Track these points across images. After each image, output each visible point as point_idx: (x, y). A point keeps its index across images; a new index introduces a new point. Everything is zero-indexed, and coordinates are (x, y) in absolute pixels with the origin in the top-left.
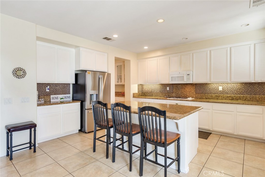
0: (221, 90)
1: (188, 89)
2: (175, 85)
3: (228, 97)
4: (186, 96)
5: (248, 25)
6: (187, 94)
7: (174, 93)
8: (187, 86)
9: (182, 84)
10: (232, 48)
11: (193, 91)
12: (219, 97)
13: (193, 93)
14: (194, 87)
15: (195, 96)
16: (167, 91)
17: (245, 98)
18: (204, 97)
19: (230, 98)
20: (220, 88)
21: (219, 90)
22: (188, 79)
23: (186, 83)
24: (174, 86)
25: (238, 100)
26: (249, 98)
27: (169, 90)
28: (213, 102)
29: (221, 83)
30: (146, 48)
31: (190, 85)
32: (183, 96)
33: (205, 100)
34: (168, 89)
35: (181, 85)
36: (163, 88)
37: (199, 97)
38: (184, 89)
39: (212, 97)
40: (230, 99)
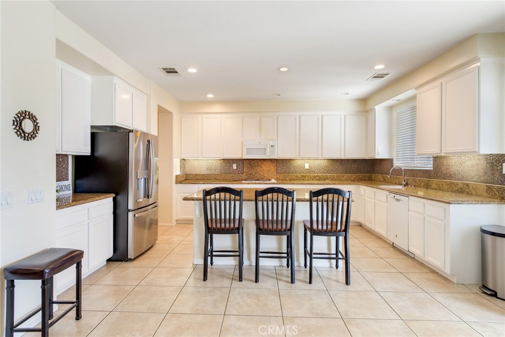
0: (308, 168)
1: (265, 167)
2: (247, 161)
3: (315, 177)
4: (263, 177)
5: (348, 94)
6: (265, 175)
7: (245, 174)
8: (265, 163)
9: (257, 159)
10: (323, 116)
11: (273, 170)
12: (305, 177)
13: (273, 172)
14: (275, 164)
15: (275, 177)
16: (234, 170)
17: (332, 178)
18: (288, 179)
19: (317, 178)
20: (307, 166)
21: (306, 168)
22: (272, 152)
23: (269, 158)
24: (245, 162)
25: (325, 180)
26: (336, 178)
27: (236, 168)
28: (308, 184)
29: (308, 160)
30: (210, 96)
31: (269, 161)
32: (258, 177)
33: (288, 182)
34: (235, 166)
35: (256, 161)
36: (226, 166)
37: (282, 178)
38: (261, 167)
39: (297, 177)
40: (317, 180)
